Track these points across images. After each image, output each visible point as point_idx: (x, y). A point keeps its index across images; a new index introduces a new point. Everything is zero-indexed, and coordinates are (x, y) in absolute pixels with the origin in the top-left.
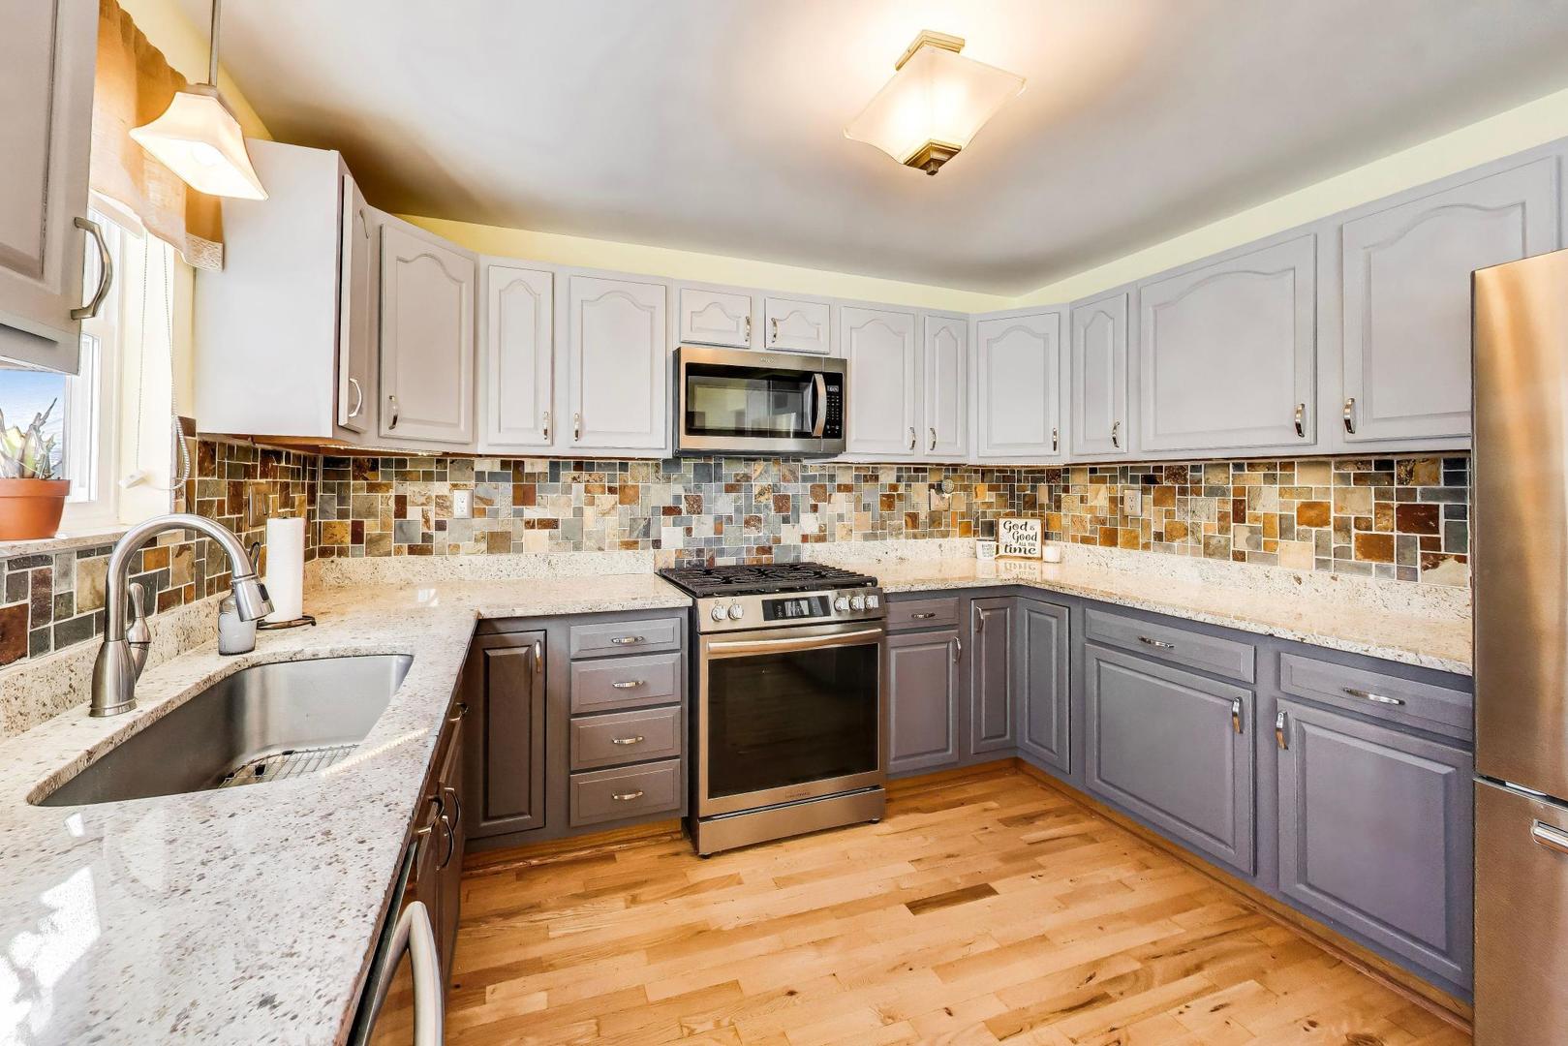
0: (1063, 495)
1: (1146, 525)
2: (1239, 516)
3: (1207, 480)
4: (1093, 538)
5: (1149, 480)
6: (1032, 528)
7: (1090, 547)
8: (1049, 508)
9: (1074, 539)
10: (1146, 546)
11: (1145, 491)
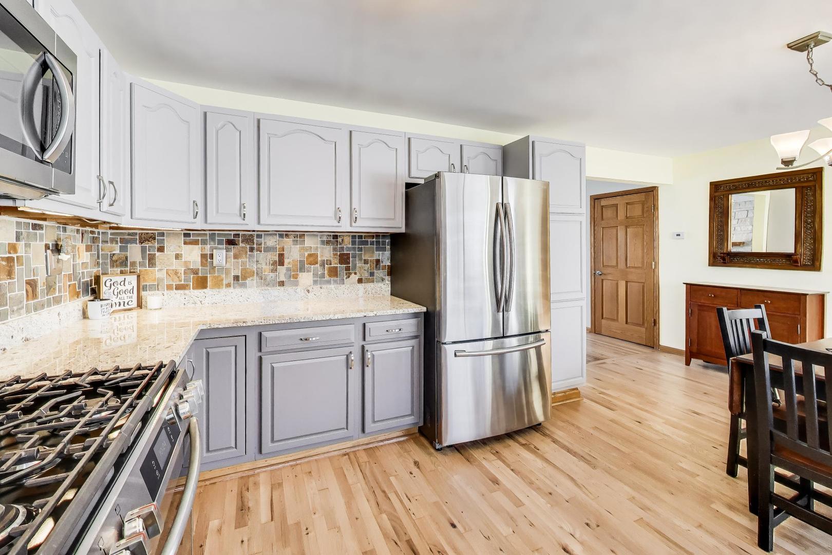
0: (158, 254)
1: (227, 271)
2: (281, 263)
3: (265, 243)
4: (187, 285)
5: (231, 242)
6: (130, 283)
7: (187, 292)
8: (142, 264)
9: (169, 287)
10: (228, 285)
11: (227, 250)
